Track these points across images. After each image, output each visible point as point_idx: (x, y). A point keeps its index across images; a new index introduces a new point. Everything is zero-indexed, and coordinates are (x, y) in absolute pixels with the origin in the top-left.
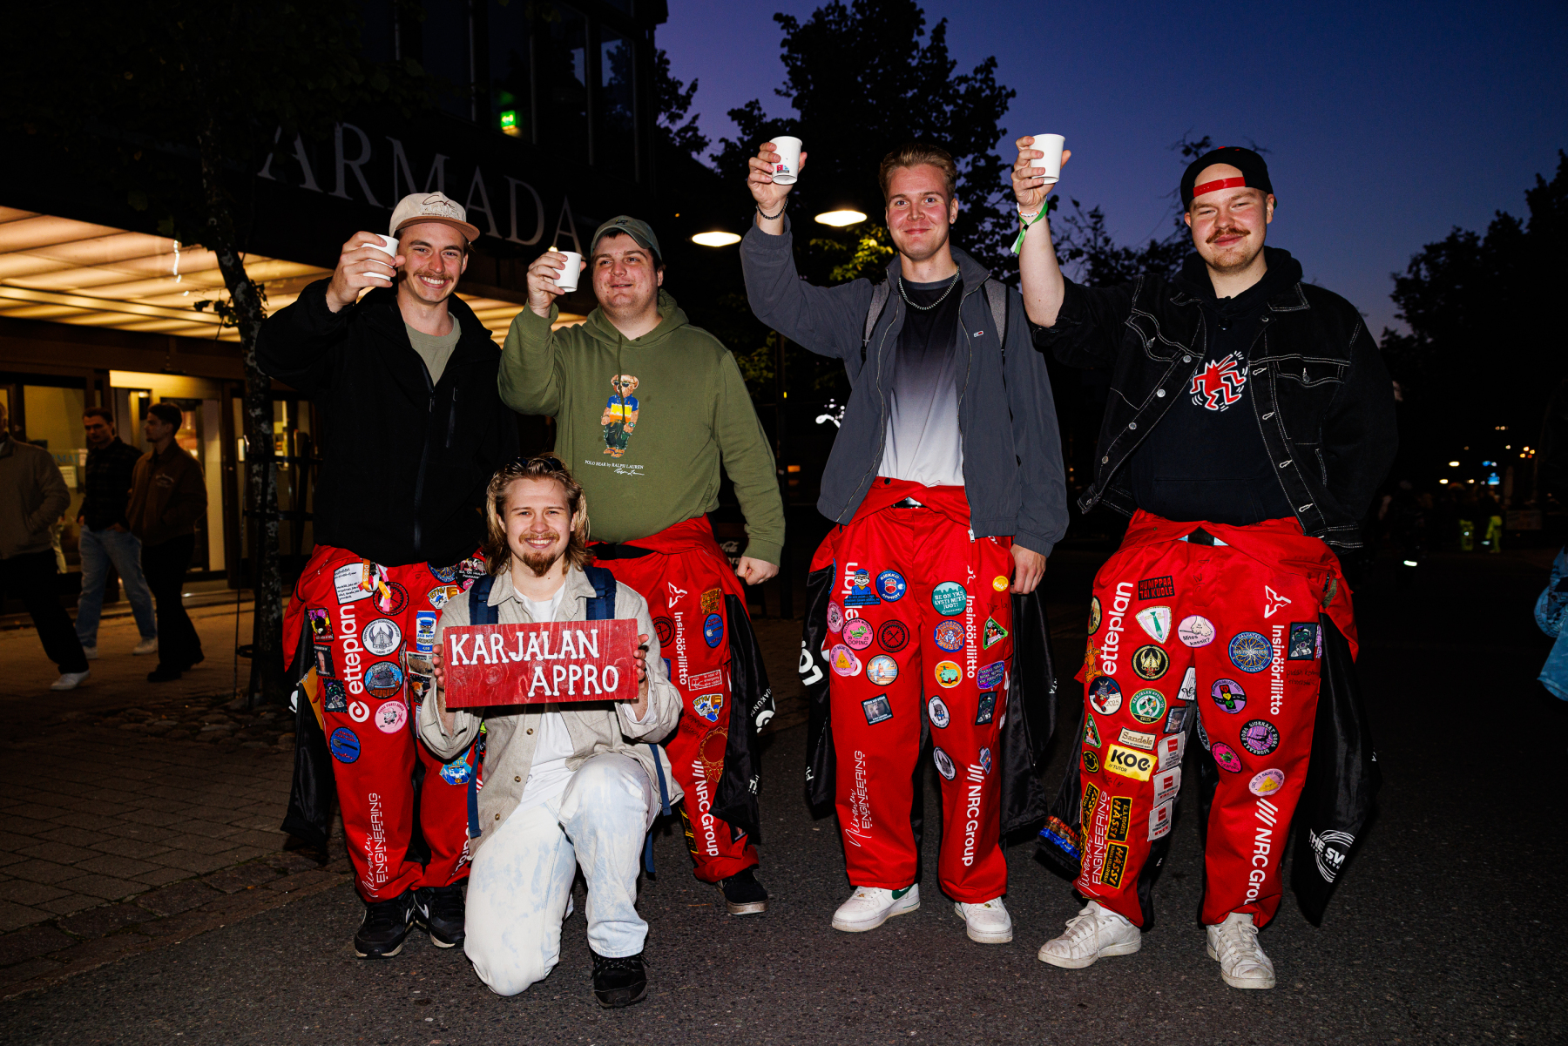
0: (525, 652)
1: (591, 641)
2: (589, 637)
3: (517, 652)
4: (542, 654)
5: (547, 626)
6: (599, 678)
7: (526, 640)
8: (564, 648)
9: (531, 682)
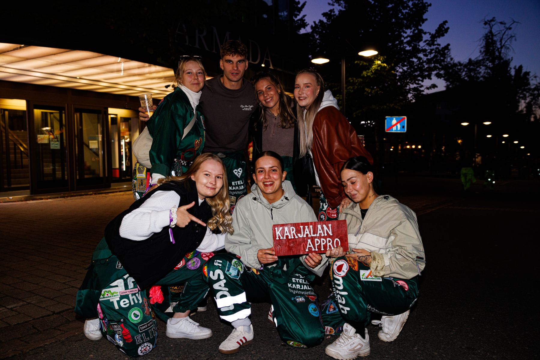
0: (304, 234)
1: (329, 229)
2: (328, 227)
3: (301, 234)
4: (310, 234)
5: (311, 223)
6: (333, 243)
7: (304, 229)
8: (319, 232)
9: (306, 245)
